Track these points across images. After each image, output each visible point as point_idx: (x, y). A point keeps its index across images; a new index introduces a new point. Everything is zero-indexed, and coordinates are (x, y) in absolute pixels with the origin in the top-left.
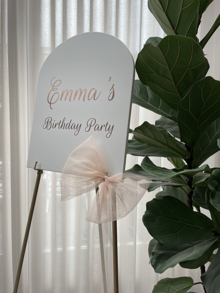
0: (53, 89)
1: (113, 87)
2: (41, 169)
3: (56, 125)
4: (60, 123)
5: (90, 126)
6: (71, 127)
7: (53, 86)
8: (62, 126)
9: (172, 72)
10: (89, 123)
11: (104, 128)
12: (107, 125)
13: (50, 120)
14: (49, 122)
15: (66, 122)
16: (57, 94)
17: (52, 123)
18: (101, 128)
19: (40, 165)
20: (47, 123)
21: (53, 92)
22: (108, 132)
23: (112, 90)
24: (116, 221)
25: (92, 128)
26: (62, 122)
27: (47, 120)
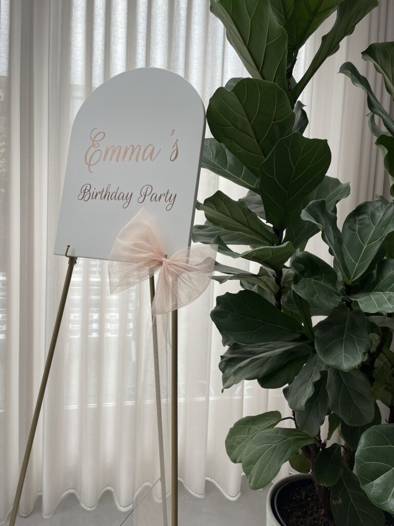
0: (93, 145)
1: (176, 143)
2: (76, 255)
3: (96, 195)
4: (103, 192)
5: (145, 196)
6: (119, 198)
7: (93, 141)
8: (105, 196)
9: (252, 126)
10: (144, 191)
11: (163, 198)
12: (167, 193)
13: (88, 188)
14: (87, 191)
15: (111, 191)
16: (98, 153)
17: (92, 191)
18: (160, 198)
19: (73, 251)
20: (85, 193)
21: (93, 150)
22: (168, 203)
23: (175, 148)
25: (148, 198)
26: (105, 190)
27: (84, 188)
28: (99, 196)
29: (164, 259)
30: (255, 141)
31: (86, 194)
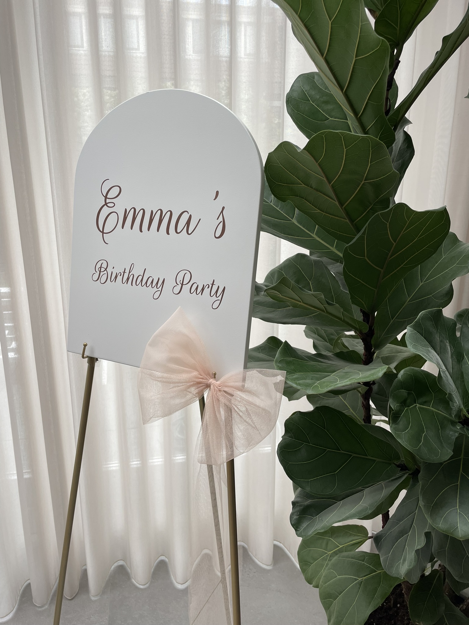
0: (106, 204)
1: (222, 212)
2: (95, 356)
3: (116, 277)
4: (124, 272)
5: (182, 284)
6: (146, 283)
7: (106, 197)
8: (128, 279)
10: (180, 278)
11: (207, 291)
12: (213, 284)
13: (104, 265)
14: (103, 270)
15: (137, 272)
16: (113, 217)
17: (109, 270)
18: (203, 289)
19: (92, 350)
20: (100, 272)
21: (106, 211)
22: (214, 298)
23: (221, 219)
24: (233, 459)
25: (186, 288)
26: (127, 271)
27: (99, 265)
28: (119, 278)
29: (212, 381)
30: (337, 203)
31: (102, 274)
